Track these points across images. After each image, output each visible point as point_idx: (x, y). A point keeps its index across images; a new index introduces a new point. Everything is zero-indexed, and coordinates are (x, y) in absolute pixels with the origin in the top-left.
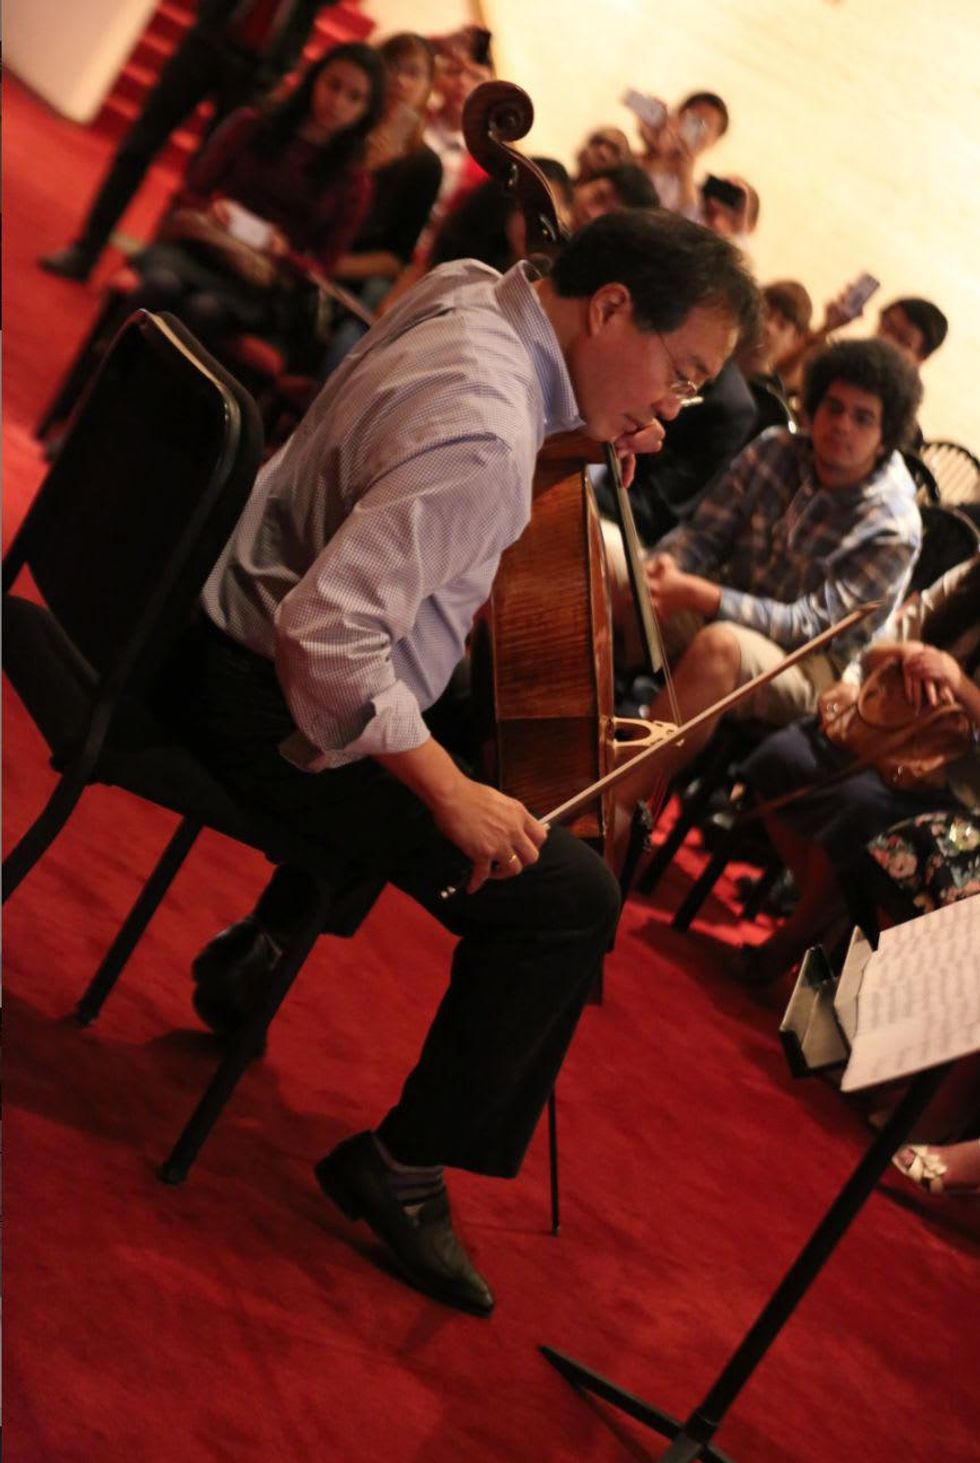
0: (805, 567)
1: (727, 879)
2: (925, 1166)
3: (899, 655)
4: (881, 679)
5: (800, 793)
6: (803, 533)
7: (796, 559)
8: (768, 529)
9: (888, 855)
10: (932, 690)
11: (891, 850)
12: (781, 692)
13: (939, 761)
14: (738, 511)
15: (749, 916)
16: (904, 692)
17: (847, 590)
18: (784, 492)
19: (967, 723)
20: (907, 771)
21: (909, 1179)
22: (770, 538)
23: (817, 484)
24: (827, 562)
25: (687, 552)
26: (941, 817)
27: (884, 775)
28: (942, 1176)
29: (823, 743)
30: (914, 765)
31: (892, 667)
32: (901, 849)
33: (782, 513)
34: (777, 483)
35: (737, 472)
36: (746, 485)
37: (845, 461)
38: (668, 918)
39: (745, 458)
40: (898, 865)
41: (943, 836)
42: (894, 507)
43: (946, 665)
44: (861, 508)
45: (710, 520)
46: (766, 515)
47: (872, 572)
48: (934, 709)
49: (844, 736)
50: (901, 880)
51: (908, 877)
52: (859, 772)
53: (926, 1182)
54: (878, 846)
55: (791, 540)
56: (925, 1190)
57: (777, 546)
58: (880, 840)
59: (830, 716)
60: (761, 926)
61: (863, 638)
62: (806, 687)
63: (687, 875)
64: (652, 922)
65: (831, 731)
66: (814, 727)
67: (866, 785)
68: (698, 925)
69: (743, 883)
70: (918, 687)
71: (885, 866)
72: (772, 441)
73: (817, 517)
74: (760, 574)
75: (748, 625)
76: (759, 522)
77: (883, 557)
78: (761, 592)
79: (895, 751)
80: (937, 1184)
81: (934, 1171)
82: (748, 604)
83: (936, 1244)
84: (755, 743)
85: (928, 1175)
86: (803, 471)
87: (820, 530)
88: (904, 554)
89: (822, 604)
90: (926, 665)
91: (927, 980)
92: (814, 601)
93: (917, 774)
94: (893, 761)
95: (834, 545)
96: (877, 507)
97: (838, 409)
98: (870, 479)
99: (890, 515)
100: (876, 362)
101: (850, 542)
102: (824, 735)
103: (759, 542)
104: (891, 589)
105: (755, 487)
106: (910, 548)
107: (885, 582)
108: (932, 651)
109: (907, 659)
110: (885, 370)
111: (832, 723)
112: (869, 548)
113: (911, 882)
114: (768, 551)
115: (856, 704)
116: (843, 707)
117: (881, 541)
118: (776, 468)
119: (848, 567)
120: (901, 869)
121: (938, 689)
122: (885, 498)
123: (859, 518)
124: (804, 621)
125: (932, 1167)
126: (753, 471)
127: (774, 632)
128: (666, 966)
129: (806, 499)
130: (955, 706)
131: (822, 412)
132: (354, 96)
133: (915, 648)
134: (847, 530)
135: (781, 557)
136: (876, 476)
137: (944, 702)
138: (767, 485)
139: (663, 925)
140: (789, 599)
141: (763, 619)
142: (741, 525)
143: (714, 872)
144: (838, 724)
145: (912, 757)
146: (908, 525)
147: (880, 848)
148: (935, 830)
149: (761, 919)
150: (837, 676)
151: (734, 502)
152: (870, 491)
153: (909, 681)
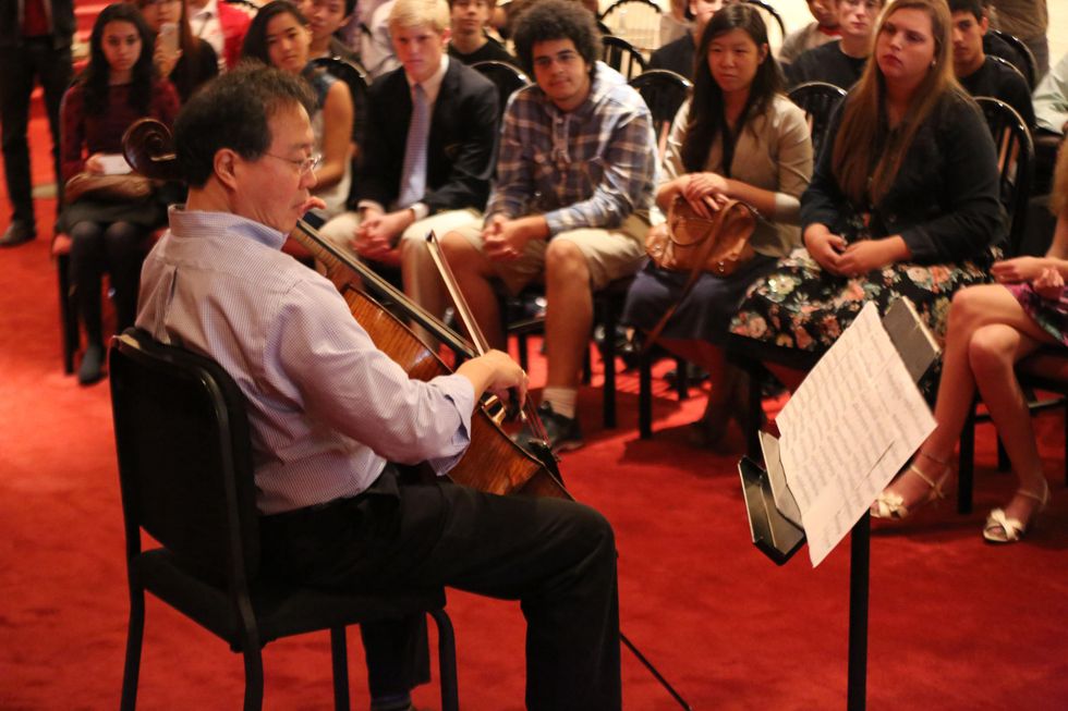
0: (586, 169)
1: (657, 379)
2: (887, 504)
3: (677, 190)
4: (676, 211)
5: (669, 313)
6: (571, 149)
7: (577, 167)
8: (549, 158)
9: (745, 327)
10: (711, 201)
11: (745, 322)
12: (619, 255)
13: (742, 242)
14: (523, 158)
15: (684, 396)
16: (695, 213)
17: (621, 168)
18: (545, 129)
19: (745, 208)
20: (726, 260)
21: (883, 519)
22: (554, 164)
23: (562, 113)
24: (598, 157)
25: (508, 203)
26: (761, 282)
27: (713, 273)
28: (903, 504)
29: (664, 274)
30: (728, 254)
31: (677, 200)
32: (750, 317)
33: (552, 145)
34: (537, 127)
35: (507, 135)
36: (518, 139)
37: (570, 89)
38: (635, 435)
39: (507, 123)
40: (754, 329)
41: (768, 293)
42: (618, 98)
43: (711, 180)
44: (598, 111)
45: (509, 174)
46: (543, 151)
47: (628, 147)
48: (719, 212)
49: (674, 262)
50: (762, 337)
51: (765, 333)
52: (697, 279)
53: (895, 514)
54: (736, 326)
55: (567, 157)
56: (895, 519)
57: (561, 166)
58: (735, 322)
59: (658, 254)
60: (696, 397)
61: (648, 188)
62: (633, 242)
63: (630, 394)
64: (627, 444)
65: (664, 264)
66: (653, 268)
67: (706, 286)
68: (657, 426)
69: (668, 377)
70: (701, 203)
71: (747, 335)
72: (517, 102)
73: (574, 133)
74: (561, 190)
75: (574, 228)
76: (540, 158)
77: (630, 133)
78: (569, 201)
79: (711, 253)
80: (902, 511)
81: (896, 505)
82: (565, 215)
83: (924, 549)
84: (622, 296)
85: (893, 510)
86: (547, 110)
87: (581, 140)
88: (641, 123)
89: (611, 186)
90: (698, 188)
91: (823, 450)
92: (605, 188)
93: (734, 259)
94: (714, 260)
95: (596, 144)
96: (606, 105)
97: (546, 61)
98: (591, 91)
99: (619, 105)
100: (551, 18)
101: (604, 137)
102: (662, 269)
103: (548, 170)
104: (647, 149)
105: (525, 137)
106: (643, 117)
107: (641, 148)
108: (697, 176)
109: (684, 190)
110: (561, 20)
111: (662, 257)
112: (618, 133)
113: (770, 334)
114: (557, 172)
115: (669, 238)
116: (662, 243)
117: (623, 124)
118: (531, 118)
119: (613, 154)
120: (758, 330)
121: (715, 198)
122: (609, 96)
123: (601, 117)
124: (607, 204)
125: (893, 503)
126: (517, 128)
127: (592, 222)
128: (653, 470)
129: (561, 126)
130: (732, 202)
131: (538, 69)
132: (130, 41)
133: (685, 180)
134: (598, 131)
135: (567, 171)
136: (595, 86)
137: (723, 204)
138: (532, 131)
139: (635, 441)
140: (588, 196)
141: (581, 218)
142: (531, 167)
143: (646, 381)
144: (665, 256)
145: (724, 251)
146: (633, 103)
147: (738, 326)
148: (761, 292)
149: (693, 393)
150: (647, 223)
151: (518, 154)
152: (596, 98)
153: (693, 204)
